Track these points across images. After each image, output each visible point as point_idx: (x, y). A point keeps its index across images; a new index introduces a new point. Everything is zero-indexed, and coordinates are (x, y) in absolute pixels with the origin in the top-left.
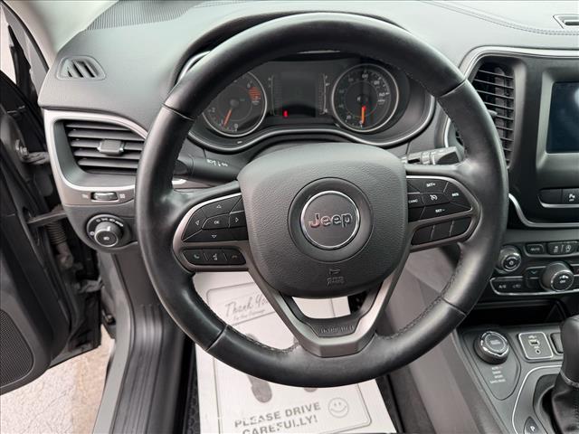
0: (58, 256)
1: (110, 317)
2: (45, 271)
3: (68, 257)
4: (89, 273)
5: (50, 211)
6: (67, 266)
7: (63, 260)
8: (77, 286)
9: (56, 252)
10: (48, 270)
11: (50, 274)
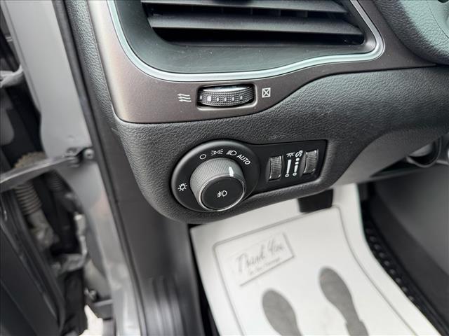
0: (33, 231)
1: (93, 293)
2: (21, 258)
3: (47, 230)
4: (68, 246)
5: (12, 166)
6: (48, 243)
7: (40, 236)
8: (57, 266)
9: (30, 226)
10: (26, 256)
11: (28, 262)
